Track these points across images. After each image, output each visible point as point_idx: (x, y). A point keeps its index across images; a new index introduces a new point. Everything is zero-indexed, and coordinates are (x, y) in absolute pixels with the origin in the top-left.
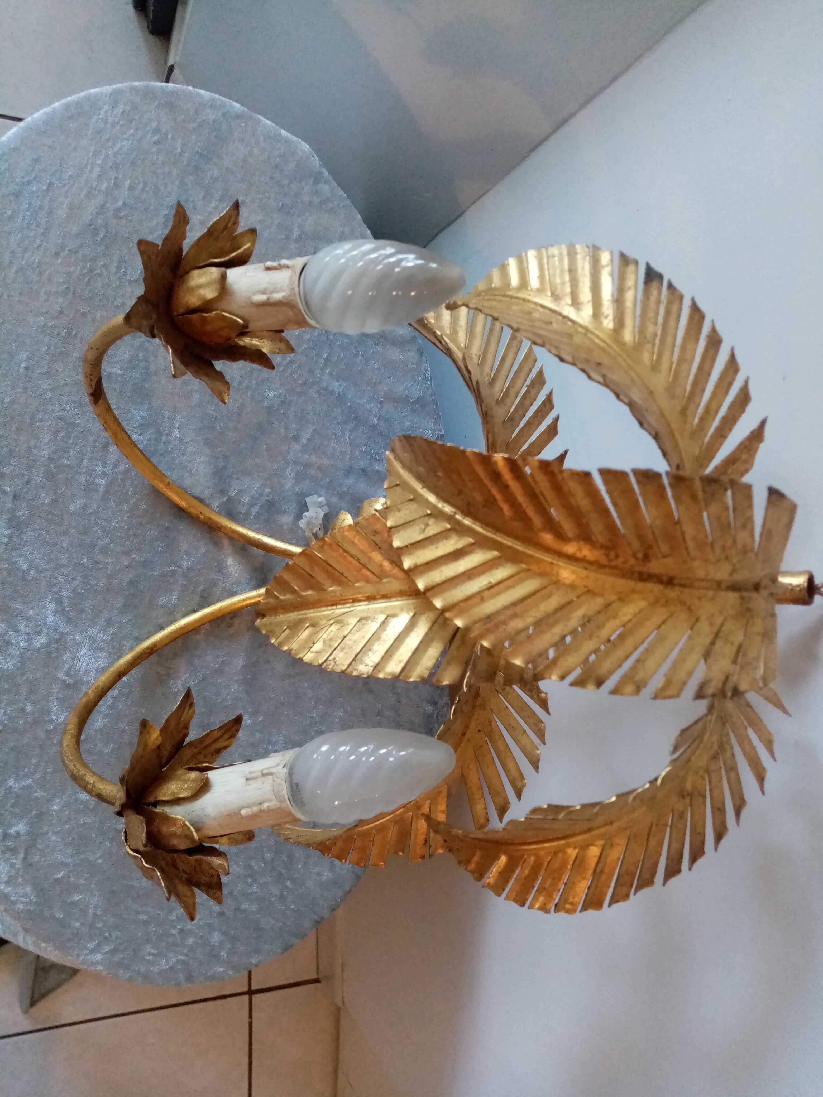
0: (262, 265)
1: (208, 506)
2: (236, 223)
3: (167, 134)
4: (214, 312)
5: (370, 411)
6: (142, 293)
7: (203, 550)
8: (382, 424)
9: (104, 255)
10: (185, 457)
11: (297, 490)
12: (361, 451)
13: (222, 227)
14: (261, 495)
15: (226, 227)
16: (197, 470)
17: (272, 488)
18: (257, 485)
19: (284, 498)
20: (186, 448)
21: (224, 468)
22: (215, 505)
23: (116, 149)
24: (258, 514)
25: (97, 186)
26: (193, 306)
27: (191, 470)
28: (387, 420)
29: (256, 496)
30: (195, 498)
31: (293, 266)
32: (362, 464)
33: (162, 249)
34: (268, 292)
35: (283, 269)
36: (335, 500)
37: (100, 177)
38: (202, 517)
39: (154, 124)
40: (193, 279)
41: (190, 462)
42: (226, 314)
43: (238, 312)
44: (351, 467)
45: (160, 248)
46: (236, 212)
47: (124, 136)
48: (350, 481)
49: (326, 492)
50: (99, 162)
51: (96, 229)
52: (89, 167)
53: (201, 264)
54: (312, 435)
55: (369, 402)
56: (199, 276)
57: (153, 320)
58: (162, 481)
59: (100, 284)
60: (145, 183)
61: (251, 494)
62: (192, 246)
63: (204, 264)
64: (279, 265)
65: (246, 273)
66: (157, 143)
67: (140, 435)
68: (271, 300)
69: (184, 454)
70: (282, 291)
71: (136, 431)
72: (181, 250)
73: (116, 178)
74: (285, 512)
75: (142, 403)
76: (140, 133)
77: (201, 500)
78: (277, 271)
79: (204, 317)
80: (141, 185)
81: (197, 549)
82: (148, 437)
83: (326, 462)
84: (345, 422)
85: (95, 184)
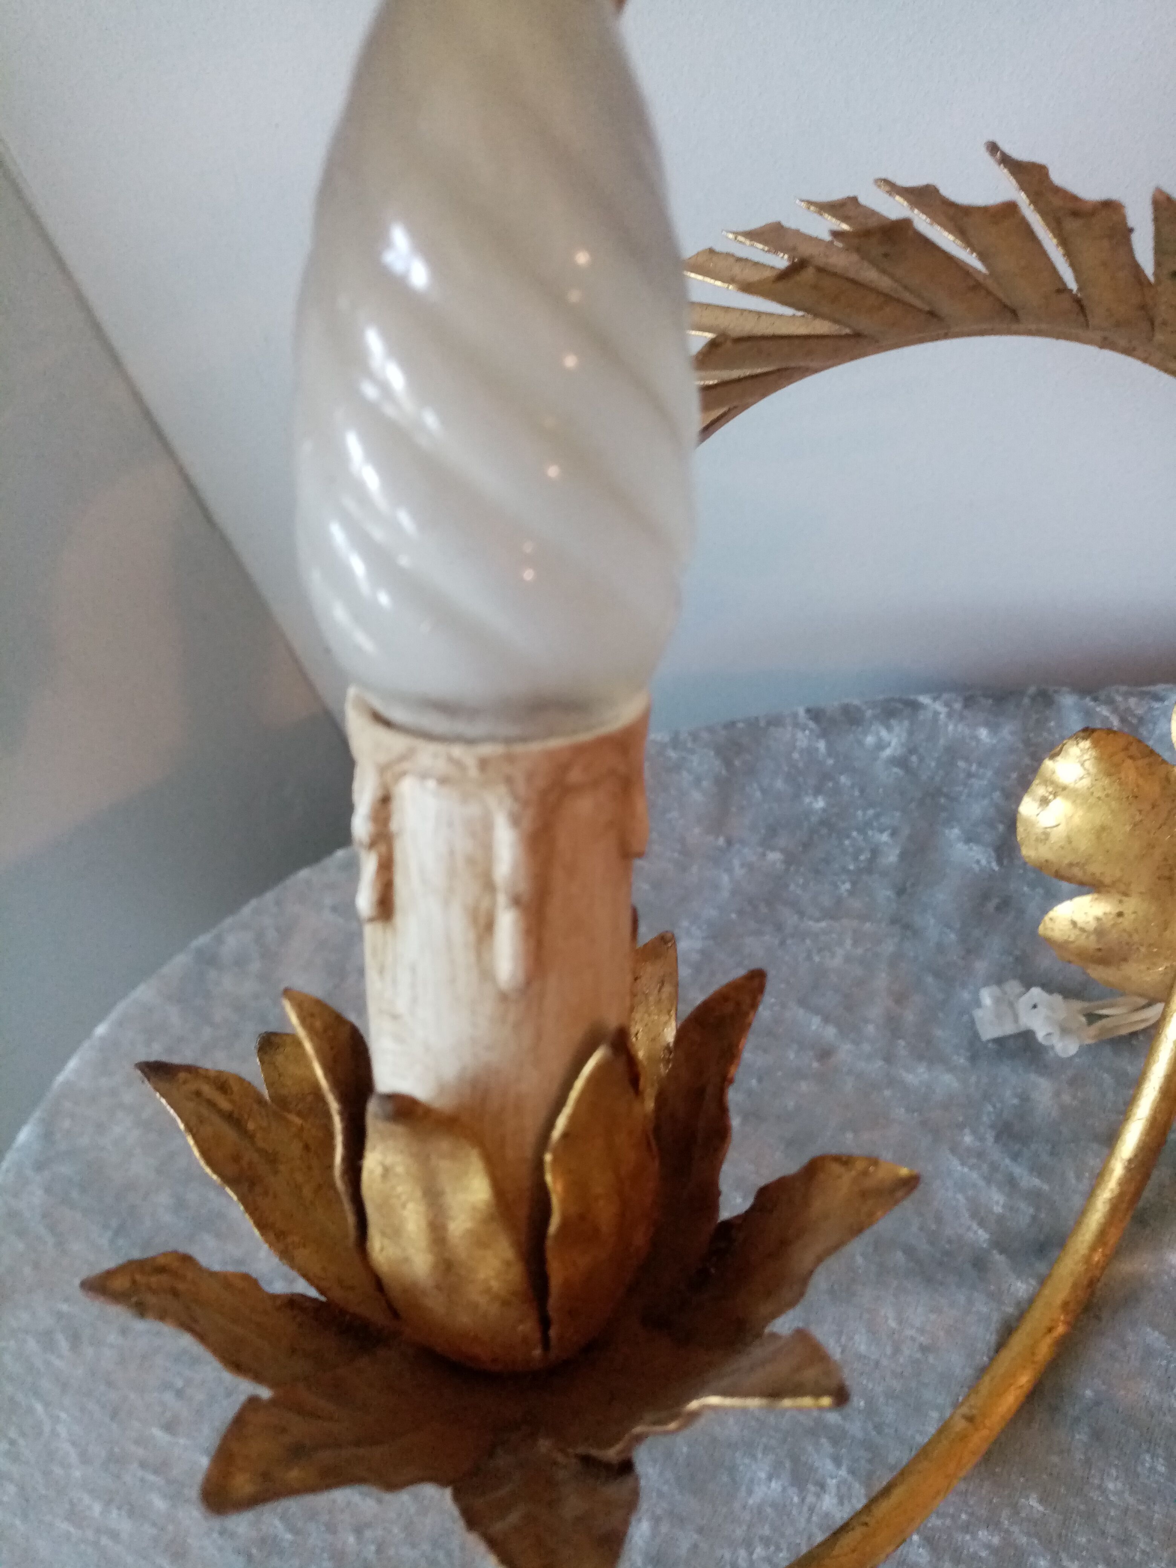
0: (371, 933)
1: (1024, 1309)
2: (222, 1083)
3: (60, 1315)
4: (549, 1178)
5: (750, 868)
6: (447, 1494)
7: (1154, 1338)
8: (782, 841)
9: (331, 1528)
10: (885, 1362)
11: (961, 1060)
12: (851, 893)
13: (230, 1134)
14: (980, 1155)
15: (234, 1120)
16: (922, 1331)
17: (961, 1126)
18: (955, 1164)
19: (986, 1097)
20: (860, 1357)
21: (909, 1251)
22: (1021, 1288)
23: (73, 1457)
24: (1038, 1169)
25: (154, 1524)
26: (516, 1274)
27: (924, 1349)
28: (773, 831)
29: (985, 1167)
30: (1001, 1345)
31: (383, 769)
32: (884, 893)
33: (272, 1384)
34: (485, 904)
35: (394, 826)
36: (981, 966)
37: (134, 1511)
38: (1061, 1329)
39: (32, 1345)
40: (406, 1260)
41: (897, 1350)
42: (561, 1123)
43: (557, 1066)
44: (894, 921)
45: (265, 1393)
46: (182, 1075)
47: (47, 1429)
48: (930, 924)
49: (964, 985)
50: (97, 1508)
51: (263, 1541)
52: (105, 1540)
53: (351, 1219)
54: (816, 1011)
55: (729, 870)
56: (395, 1233)
57: (560, 1458)
58: (963, 1437)
59: (406, 1551)
60: (166, 1386)
61: (981, 1183)
62: (286, 1254)
63: (347, 1207)
64: (372, 844)
65: (395, 1017)
66: (75, 1340)
67: (822, 1486)
68: (523, 887)
69: (877, 1363)
70: (488, 826)
71: (810, 1499)
72: (294, 1302)
73: (143, 1465)
74: (1025, 1098)
75: (732, 1470)
76: (46, 1384)
77: (1007, 1331)
78: (398, 856)
79: (565, 1225)
80: (169, 1397)
81: (1149, 1353)
82: (830, 1466)
83: (882, 980)
84: (779, 927)
85: (149, 1530)
